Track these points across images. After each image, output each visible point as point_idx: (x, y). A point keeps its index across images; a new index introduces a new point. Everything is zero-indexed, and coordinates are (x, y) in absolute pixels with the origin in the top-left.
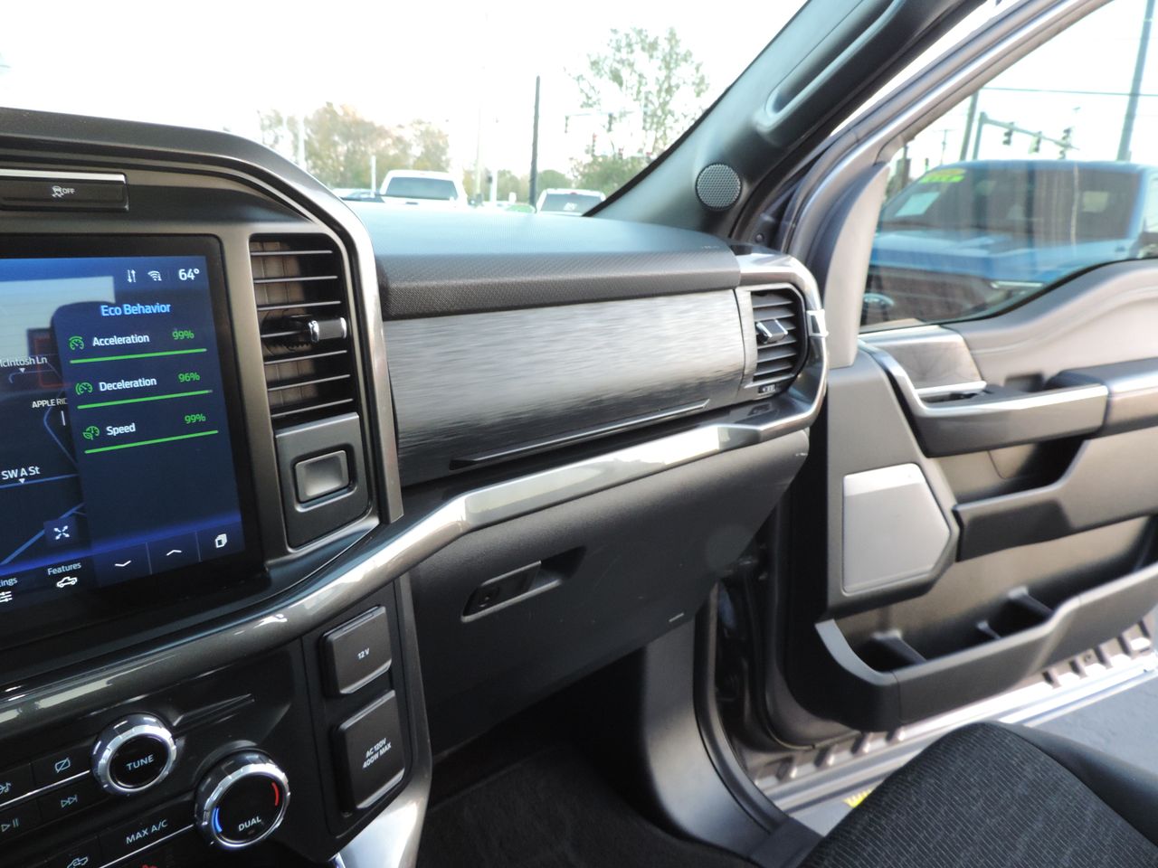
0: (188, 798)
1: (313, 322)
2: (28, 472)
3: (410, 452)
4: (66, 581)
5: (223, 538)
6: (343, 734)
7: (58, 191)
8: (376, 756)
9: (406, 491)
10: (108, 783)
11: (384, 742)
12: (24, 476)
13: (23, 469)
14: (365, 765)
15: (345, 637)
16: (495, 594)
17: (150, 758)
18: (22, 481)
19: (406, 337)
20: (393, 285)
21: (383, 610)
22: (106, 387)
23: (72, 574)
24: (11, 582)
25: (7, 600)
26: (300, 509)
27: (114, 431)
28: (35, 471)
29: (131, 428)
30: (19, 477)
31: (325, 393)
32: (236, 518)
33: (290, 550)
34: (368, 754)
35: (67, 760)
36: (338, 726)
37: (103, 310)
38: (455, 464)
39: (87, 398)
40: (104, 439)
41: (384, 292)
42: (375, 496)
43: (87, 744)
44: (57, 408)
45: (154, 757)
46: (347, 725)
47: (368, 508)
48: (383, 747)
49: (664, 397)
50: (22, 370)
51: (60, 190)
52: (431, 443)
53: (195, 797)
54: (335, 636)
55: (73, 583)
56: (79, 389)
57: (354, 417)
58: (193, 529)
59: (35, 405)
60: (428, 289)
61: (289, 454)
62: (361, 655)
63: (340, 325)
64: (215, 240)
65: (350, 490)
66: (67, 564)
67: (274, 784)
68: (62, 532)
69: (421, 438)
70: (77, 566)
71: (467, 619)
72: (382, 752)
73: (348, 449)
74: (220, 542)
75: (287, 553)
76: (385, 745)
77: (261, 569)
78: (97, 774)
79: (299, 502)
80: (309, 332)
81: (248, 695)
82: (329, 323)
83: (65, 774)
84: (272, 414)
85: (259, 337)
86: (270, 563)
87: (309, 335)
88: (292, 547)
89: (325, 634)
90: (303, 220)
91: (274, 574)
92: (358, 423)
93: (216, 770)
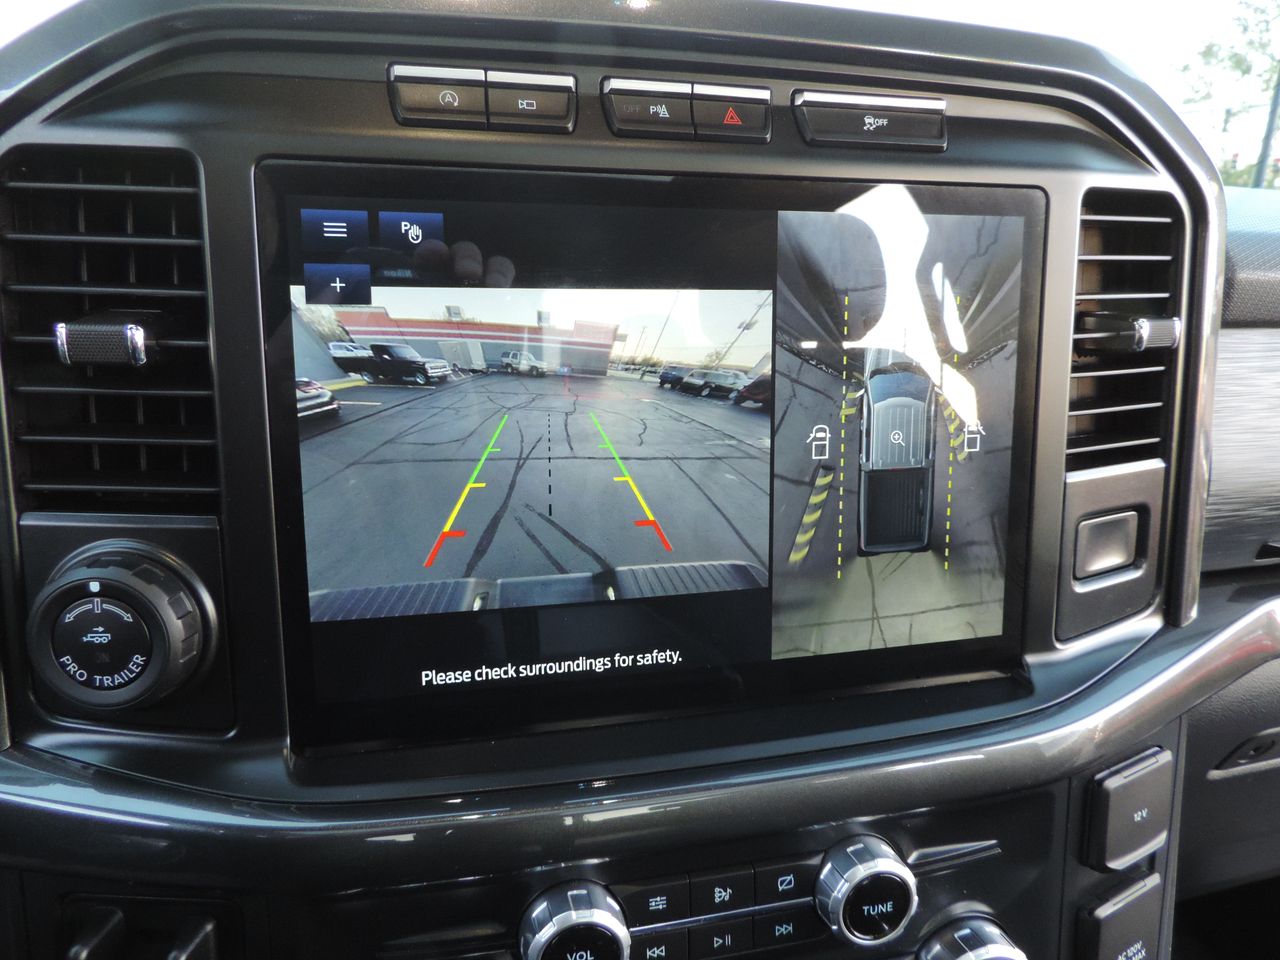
1: (1141, 320)
3: (1216, 525)
6: (1098, 923)
7: (870, 123)
9: (1209, 578)
10: (838, 924)
11: (1138, 946)
15: (1124, 787)
17: (890, 904)
19: (1236, 355)
20: (1242, 275)
21: (1166, 757)
26: (1080, 589)
33: (1058, 645)
35: (790, 877)
36: (1091, 912)
38: (1266, 551)
41: (1229, 284)
42: (1164, 582)
43: (816, 861)
45: (894, 907)
46: (1104, 911)
47: (1154, 597)
48: (1135, 953)
51: (871, 120)
52: (1248, 517)
54: (1112, 783)
57: (1156, 464)
61: (1075, 510)
62: (1137, 817)
63: (1173, 328)
64: (1040, 194)
65: (1136, 569)
69: (1236, 507)
71: (1215, 774)
73: (1142, 510)
75: (1052, 648)
76: (1139, 951)
77: (1021, 665)
78: (824, 906)
79: (1076, 578)
80: (1133, 336)
81: (994, 842)
82: (1162, 323)
83: (786, 895)
84: (1069, 447)
85: (1072, 336)
86: (1031, 659)
87: (1133, 339)
88: (1058, 640)
89: (1099, 776)
90: (1149, 172)
91: (1037, 677)
92: (1163, 473)
93: (947, 937)
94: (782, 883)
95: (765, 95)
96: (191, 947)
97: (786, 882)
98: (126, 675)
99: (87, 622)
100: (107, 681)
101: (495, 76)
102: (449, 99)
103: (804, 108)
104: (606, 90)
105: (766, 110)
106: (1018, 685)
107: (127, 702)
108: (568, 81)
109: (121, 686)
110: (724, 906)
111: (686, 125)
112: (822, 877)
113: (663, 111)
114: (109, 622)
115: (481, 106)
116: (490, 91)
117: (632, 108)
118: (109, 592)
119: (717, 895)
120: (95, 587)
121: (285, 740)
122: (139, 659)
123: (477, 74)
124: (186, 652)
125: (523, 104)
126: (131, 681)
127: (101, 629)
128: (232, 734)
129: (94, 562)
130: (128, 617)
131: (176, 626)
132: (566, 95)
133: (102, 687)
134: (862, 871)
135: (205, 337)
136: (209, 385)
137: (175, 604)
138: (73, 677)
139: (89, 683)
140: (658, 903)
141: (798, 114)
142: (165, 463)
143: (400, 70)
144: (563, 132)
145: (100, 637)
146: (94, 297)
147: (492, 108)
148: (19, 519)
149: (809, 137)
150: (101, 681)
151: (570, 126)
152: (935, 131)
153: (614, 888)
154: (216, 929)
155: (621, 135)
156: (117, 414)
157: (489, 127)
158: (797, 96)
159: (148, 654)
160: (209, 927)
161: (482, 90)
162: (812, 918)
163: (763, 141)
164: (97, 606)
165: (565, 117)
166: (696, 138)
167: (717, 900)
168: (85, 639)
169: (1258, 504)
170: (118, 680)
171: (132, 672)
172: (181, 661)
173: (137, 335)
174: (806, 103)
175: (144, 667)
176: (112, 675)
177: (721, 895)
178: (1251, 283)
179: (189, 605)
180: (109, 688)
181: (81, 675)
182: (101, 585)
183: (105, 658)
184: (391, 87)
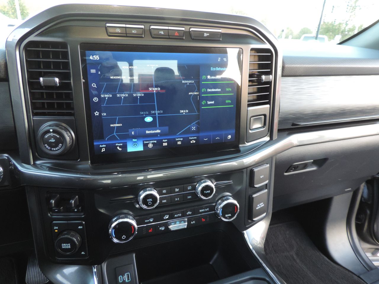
0: (214, 204)
1: (263, 76)
2: (186, 111)
4: (193, 141)
5: (230, 136)
6: (253, 198)
7: (206, 35)
8: (260, 207)
9: (279, 131)
10: (200, 195)
11: (262, 203)
12: (185, 112)
13: (185, 111)
14: (257, 208)
15: (258, 171)
16: (296, 168)
17: (209, 191)
18: (184, 113)
19: (286, 83)
20: (286, 66)
21: (268, 166)
22: (209, 90)
23: (194, 140)
24: (182, 139)
25: (180, 144)
26: (250, 132)
27: (209, 103)
28: (187, 111)
29: (213, 102)
30: (184, 112)
31: (259, 98)
32: (233, 131)
33: (246, 143)
34: (258, 206)
35: (190, 187)
36: (252, 196)
37: (211, 69)
38: (293, 125)
39: (205, 93)
40: (206, 105)
41: (283, 68)
42: (270, 131)
43: (195, 184)
44: (197, 95)
45: (210, 191)
46: (254, 196)
47: (268, 134)
48: (262, 205)
49: (367, 111)
50: (188, 84)
51: (206, 34)
53: (216, 204)
54: (256, 170)
55: (194, 142)
56: (203, 90)
57: (268, 106)
58: (223, 133)
59: (190, 94)
60: (296, 67)
61: (250, 115)
62: (261, 177)
63: (270, 77)
64: (241, 50)
65: (264, 128)
66: (194, 137)
67: (236, 207)
68: (194, 128)
70: (195, 138)
71: (286, 174)
72: (261, 206)
73: (265, 115)
74: (229, 138)
75: (245, 144)
76: (262, 204)
77: (238, 147)
78: (197, 192)
79: (250, 129)
80: (261, 79)
81: (232, 181)
82: (267, 76)
83: (190, 190)
84: (248, 102)
85: (248, 79)
86: (240, 145)
87: (261, 80)
88: (246, 142)
89: (253, 169)
90: (265, 44)
91: (241, 149)
92: (269, 108)
93: (222, 199)
94: (189, 188)
95: (183, 29)
96: (74, 200)
97: (190, 188)
98: (58, 148)
99: (50, 137)
100: (54, 149)
101: (128, 26)
102: (118, 31)
103: (192, 32)
104: (150, 28)
105: (184, 32)
106: (238, 151)
107: (59, 153)
108: (143, 27)
109: (57, 150)
110: (177, 192)
111: (167, 36)
112: (197, 186)
113: (162, 33)
114: (55, 137)
115: (125, 33)
116: (127, 29)
117: (156, 32)
118: (54, 131)
119: (176, 190)
120: (51, 130)
121: (89, 161)
122: (61, 145)
123: (124, 25)
124: (70, 143)
125: (133, 32)
126: (59, 149)
127: (53, 139)
128: (79, 160)
129: (50, 126)
130: (58, 136)
131: (68, 138)
132: (142, 29)
133: (53, 151)
134: (204, 185)
135: (70, 80)
136: (72, 90)
137: (67, 134)
138: (47, 149)
139: (51, 150)
140: (164, 191)
141: (191, 33)
142: (60, 106)
143: (108, 25)
144: (142, 37)
145: (53, 140)
146: (44, 72)
147: (127, 33)
148: (33, 118)
149: (193, 38)
150: (53, 149)
151: (143, 36)
152: (219, 36)
153: (156, 189)
154: (78, 197)
155: (154, 38)
156: (50, 96)
157: (127, 37)
158: (190, 29)
159: (62, 144)
160: (77, 197)
161: (125, 28)
162: (195, 195)
163: (183, 39)
164: (52, 134)
165: (142, 34)
166: (169, 38)
167: (176, 191)
168: (50, 141)
169: (291, 114)
170: (56, 149)
171: (59, 147)
172: (69, 145)
173: (57, 80)
174: (192, 31)
175: (62, 146)
176: (55, 148)
177: (177, 190)
178: (288, 67)
179: (70, 134)
180: (55, 151)
181: (49, 148)
182: (53, 130)
183: (54, 145)
184: (106, 28)
